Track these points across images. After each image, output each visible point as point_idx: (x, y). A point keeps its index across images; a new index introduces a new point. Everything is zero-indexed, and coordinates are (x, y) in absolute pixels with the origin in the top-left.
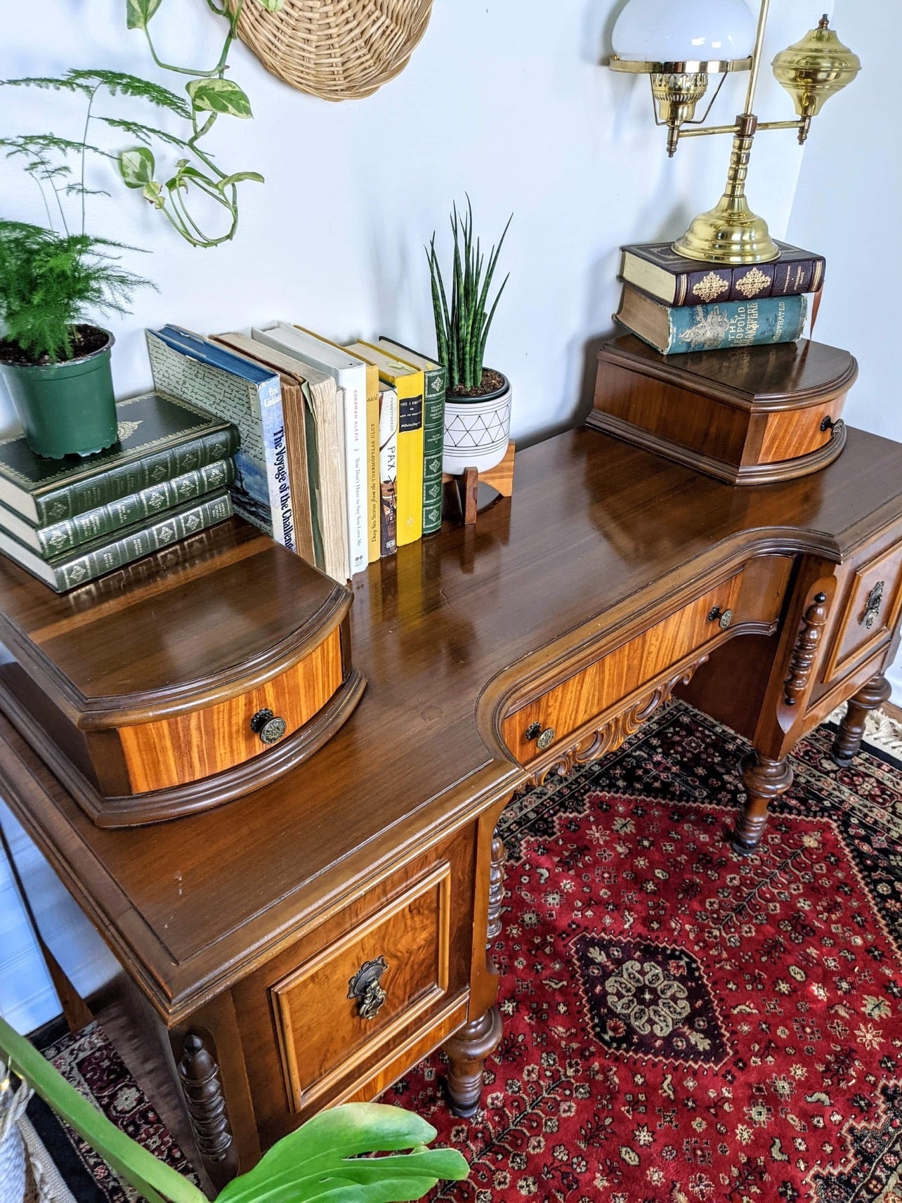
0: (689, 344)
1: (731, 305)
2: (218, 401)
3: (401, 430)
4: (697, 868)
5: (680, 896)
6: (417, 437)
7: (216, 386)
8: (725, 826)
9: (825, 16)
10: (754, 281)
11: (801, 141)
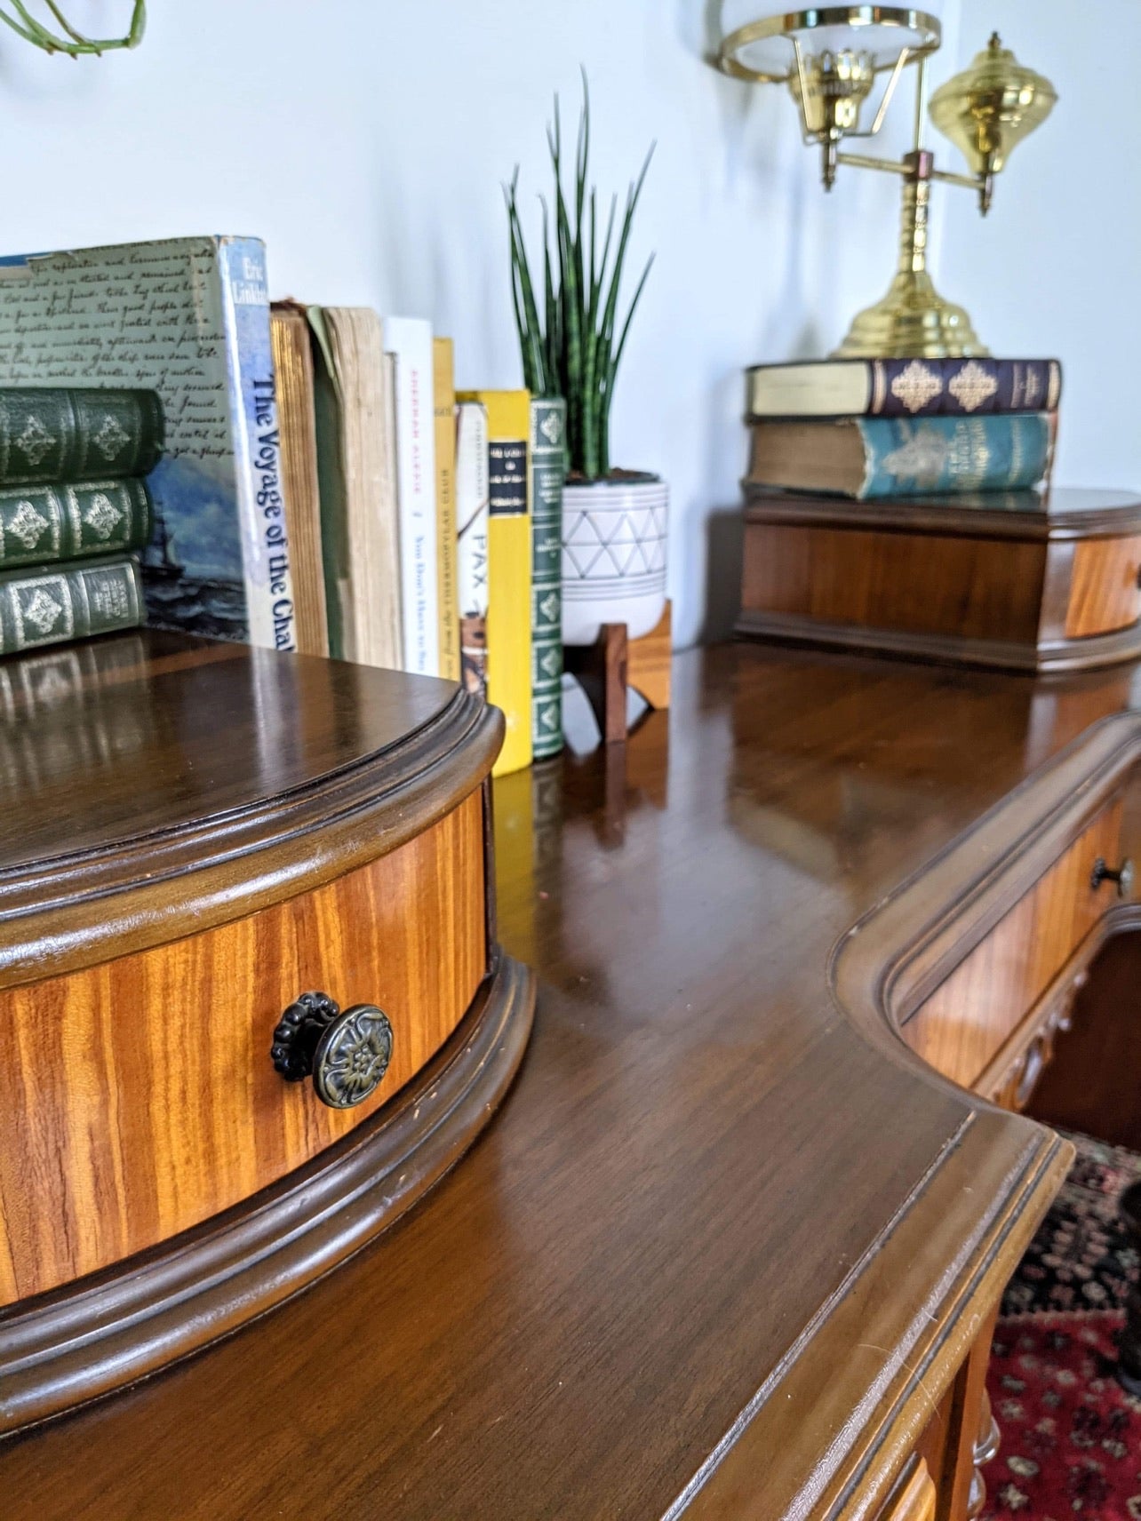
0: (895, 478)
1: (946, 422)
2: (106, 348)
3: (493, 510)
4: (1081, 1439)
5: (1077, 1504)
6: (520, 527)
7: (102, 308)
8: (1091, 1351)
9: (995, 35)
10: (974, 387)
11: (984, 208)
